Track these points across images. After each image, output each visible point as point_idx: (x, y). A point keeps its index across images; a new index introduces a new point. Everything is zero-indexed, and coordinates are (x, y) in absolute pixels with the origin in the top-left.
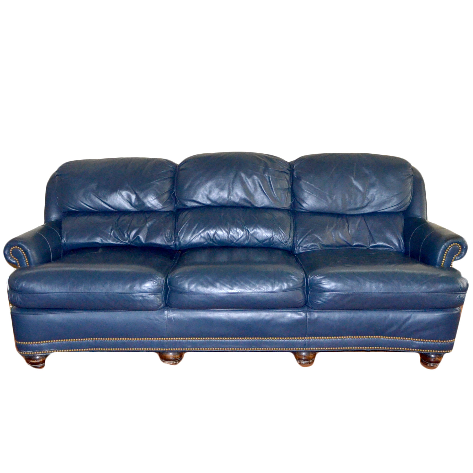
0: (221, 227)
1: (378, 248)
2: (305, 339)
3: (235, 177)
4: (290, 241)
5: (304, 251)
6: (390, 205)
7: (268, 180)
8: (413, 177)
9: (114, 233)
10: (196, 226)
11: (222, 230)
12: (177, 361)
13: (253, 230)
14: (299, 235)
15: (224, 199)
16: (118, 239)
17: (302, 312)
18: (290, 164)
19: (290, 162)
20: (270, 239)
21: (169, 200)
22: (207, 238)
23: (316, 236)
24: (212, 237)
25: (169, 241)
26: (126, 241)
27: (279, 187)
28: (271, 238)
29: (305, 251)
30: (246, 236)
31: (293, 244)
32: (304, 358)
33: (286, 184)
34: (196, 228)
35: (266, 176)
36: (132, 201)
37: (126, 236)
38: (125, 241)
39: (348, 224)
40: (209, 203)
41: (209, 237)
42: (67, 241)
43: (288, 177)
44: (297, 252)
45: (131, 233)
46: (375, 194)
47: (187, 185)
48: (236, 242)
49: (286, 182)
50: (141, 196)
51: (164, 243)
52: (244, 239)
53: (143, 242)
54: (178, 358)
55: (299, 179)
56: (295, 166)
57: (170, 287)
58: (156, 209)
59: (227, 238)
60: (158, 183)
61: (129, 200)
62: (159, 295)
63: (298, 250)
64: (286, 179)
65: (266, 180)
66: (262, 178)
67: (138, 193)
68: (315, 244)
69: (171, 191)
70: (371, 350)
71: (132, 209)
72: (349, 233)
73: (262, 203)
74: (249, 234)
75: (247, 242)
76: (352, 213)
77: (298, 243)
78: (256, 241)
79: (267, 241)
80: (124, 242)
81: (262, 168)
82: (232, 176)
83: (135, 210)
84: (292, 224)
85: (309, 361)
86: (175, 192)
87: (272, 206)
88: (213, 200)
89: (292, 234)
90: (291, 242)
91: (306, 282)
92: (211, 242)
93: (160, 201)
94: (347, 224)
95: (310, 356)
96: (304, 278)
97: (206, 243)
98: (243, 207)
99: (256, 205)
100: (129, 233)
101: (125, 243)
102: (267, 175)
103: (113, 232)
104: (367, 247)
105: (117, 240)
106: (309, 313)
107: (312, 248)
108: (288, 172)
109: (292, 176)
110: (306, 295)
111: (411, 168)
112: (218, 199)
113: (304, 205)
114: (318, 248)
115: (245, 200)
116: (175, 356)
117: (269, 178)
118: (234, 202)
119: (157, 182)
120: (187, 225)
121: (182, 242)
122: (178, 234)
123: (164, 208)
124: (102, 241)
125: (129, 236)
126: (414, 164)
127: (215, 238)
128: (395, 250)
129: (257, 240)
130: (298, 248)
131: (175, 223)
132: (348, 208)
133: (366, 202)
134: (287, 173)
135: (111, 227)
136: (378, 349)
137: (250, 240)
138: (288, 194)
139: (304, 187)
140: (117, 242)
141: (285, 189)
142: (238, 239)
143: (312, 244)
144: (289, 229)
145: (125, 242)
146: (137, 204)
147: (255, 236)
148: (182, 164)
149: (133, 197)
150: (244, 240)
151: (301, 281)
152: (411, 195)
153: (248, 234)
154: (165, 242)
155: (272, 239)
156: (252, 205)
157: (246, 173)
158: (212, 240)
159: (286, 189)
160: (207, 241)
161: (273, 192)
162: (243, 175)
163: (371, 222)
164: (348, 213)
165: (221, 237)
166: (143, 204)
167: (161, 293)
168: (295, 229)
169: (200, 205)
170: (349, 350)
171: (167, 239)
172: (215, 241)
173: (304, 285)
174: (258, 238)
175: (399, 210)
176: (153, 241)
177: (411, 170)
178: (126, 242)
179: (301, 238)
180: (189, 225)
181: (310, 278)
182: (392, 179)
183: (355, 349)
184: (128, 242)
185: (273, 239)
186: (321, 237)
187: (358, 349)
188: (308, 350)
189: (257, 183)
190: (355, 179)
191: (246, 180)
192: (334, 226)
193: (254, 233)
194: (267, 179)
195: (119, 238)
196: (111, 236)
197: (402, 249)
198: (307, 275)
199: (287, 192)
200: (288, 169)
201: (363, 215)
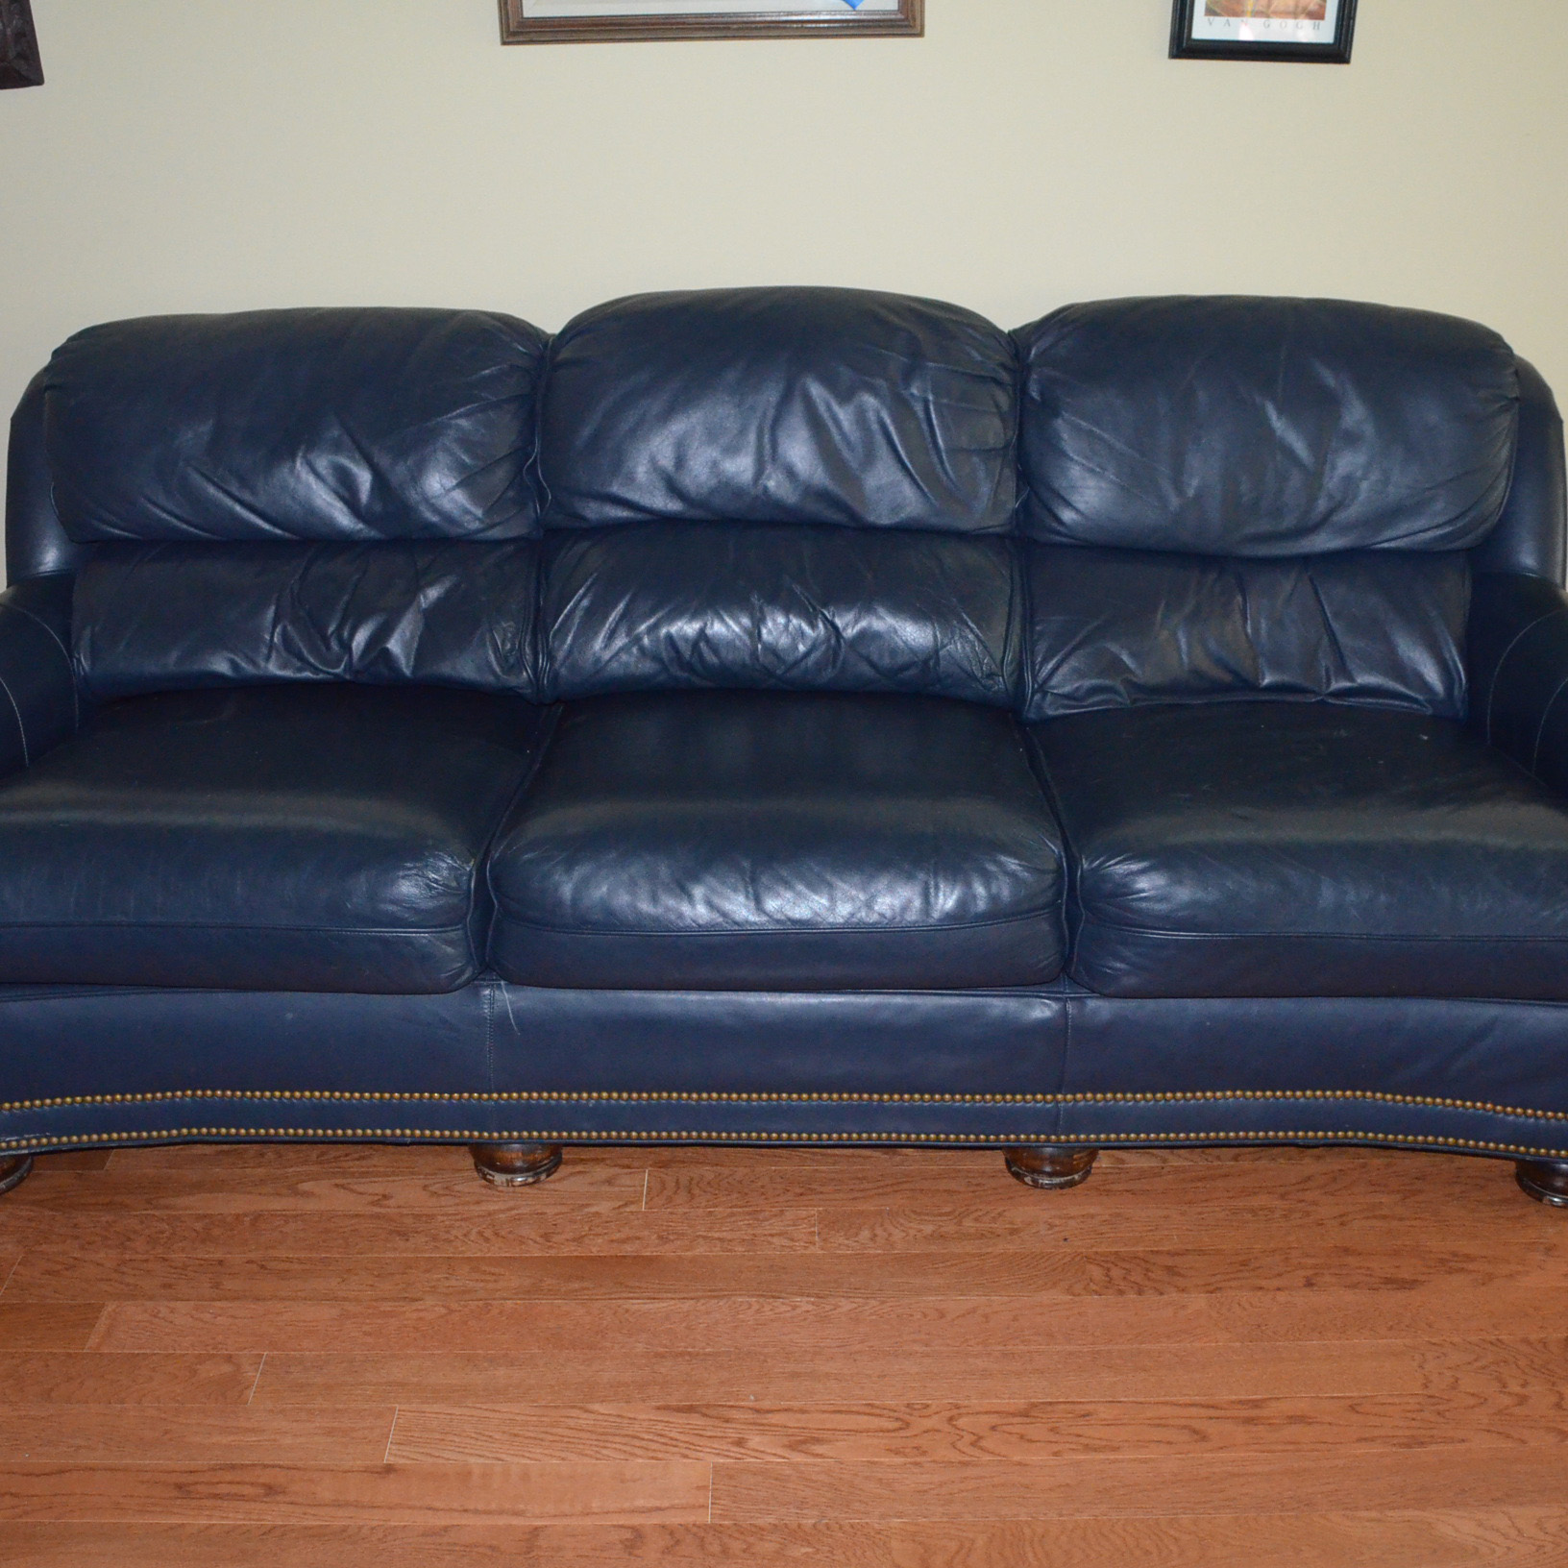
0: (722, 612)
1: (1362, 700)
2: (1058, 1102)
3: (786, 399)
4: (1007, 670)
5: (1062, 711)
6: (1420, 523)
7: (921, 415)
8: (1517, 405)
9: (285, 635)
10: (621, 606)
11: (727, 619)
12: (541, 1173)
13: (856, 622)
14: (1042, 647)
15: (738, 492)
16: (301, 657)
17: (1048, 998)
18: (1013, 340)
19: (1015, 331)
20: (926, 662)
21: (511, 494)
22: (666, 659)
23: (1114, 648)
24: (687, 653)
25: (509, 669)
26: (338, 666)
27: (964, 441)
28: (930, 658)
29: (1068, 711)
30: (829, 648)
31: (1020, 682)
32: (1048, 1169)
33: (994, 431)
34: (623, 617)
35: (912, 395)
36: (359, 500)
37: (335, 646)
38: (333, 668)
39: (1245, 600)
40: (674, 506)
41: (673, 654)
42: (93, 664)
43: (1004, 400)
44: (1032, 715)
45: (352, 636)
46: (1359, 474)
47: (586, 432)
48: (785, 672)
49: (997, 422)
50: (399, 472)
51: (491, 679)
52: (817, 663)
53: (407, 672)
54: (546, 1162)
55: (1050, 408)
56: (1033, 352)
57: (499, 902)
58: (460, 531)
59: (747, 658)
60: (463, 423)
61: (346, 495)
62: (452, 935)
63: (1040, 707)
64: (997, 406)
65: (914, 414)
66: (900, 405)
67: (384, 461)
68: (1108, 682)
69: (520, 454)
70: (1322, 1142)
71: (361, 530)
72: (1247, 635)
73: (896, 509)
74: (838, 641)
75: (829, 674)
76: (1263, 550)
77: (1040, 679)
78: (865, 669)
79: (912, 672)
80: (328, 673)
81: (898, 361)
82: (771, 395)
83: (373, 533)
84: (1018, 600)
85: (1069, 1178)
86: (535, 461)
87: (934, 521)
88: (693, 494)
89: (1015, 640)
90: (1011, 675)
91: (1070, 881)
92: (683, 675)
93: (476, 497)
94: (1239, 598)
95: (1076, 1160)
96: (1060, 866)
97: (662, 678)
98: (818, 526)
99: (872, 518)
100: (346, 634)
101: (333, 674)
102: (915, 391)
103: (278, 630)
104: (1319, 694)
105: (299, 664)
106: (1075, 1003)
107: (1096, 699)
108: (1005, 376)
109: (1021, 391)
110: (1067, 932)
111: (1512, 370)
112: (713, 491)
113: (1067, 516)
114: (1119, 699)
115: (823, 495)
116: (531, 1158)
117: (926, 402)
118: (778, 505)
119: (460, 416)
120: (585, 603)
121: (563, 671)
122: (547, 640)
123: (492, 526)
124: (234, 665)
125: (346, 647)
126: (1523, 346)
127: (701, 655)
128: (1430, 711)
129: (873, 665)
130: (1037, 697)
131: (538, 591)
132: (1250, 530)
133: (1322, 505)
134: (999, 383)
135: (273, 608)
136: (1351, 1138)
137: (844, 662)
138: (1002, 469)
139: (1068, 441)
140: (300, 670)
141: (990, 450)
142: (797, 663)
143: (1095, 682)
144: (1004, 624)
145: (331, 670)
146: (378, 508)
147: (864, 652)
148: (568, 336)
149: (364, 478)
150: (820, 666)
151: (1049, 879)
152: (1507, 484)
153: (833, 641)
154: (494, 673)
155: (931, 663)
156: (852, 515)
157: (830, 382)
158: (687, 666)
159: (994, 449)
160: (665, 668)
161: (942, 463)
162: (817, 391)
163: (1337, 593)
164: (1248, 551)
165: (723, 653)
166: (406, 510)
167: (459, 926)
168: (1029, 619)
169: (640, 516)
170: (1232, 1143)
171: (502, 659)
172: (698, 667)
173: (1059, 894)
174: (875, 657)
175: (1458, 544)
176: (446, 669)
177: (1511, 379)
178: (337, 671)
179: (1053, 656)
180: (592, 603)
181: (1085, 866)
182: (1429, 413)
183: (1257, 1138)
184: (345, 670)
185: (937, 663)
186: (1133, 655)
187: (1269, 1139)
188: (1068, 1141)
189: (875, 427)
190: (1280, 411)
191: (829, 409)
192: (1188, 609)
193: (863, 635)
194: (919, 408)
195: (305, 652)
196: (271, 646)
197: (1459, 705)
198: (1074, 849)
199: (999, 461)
200: (1003, 366)
201: (1306, 560)
